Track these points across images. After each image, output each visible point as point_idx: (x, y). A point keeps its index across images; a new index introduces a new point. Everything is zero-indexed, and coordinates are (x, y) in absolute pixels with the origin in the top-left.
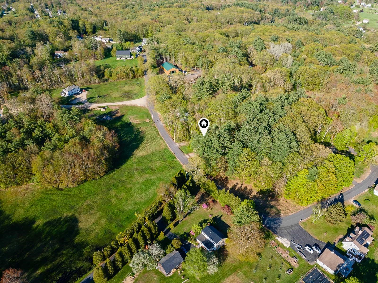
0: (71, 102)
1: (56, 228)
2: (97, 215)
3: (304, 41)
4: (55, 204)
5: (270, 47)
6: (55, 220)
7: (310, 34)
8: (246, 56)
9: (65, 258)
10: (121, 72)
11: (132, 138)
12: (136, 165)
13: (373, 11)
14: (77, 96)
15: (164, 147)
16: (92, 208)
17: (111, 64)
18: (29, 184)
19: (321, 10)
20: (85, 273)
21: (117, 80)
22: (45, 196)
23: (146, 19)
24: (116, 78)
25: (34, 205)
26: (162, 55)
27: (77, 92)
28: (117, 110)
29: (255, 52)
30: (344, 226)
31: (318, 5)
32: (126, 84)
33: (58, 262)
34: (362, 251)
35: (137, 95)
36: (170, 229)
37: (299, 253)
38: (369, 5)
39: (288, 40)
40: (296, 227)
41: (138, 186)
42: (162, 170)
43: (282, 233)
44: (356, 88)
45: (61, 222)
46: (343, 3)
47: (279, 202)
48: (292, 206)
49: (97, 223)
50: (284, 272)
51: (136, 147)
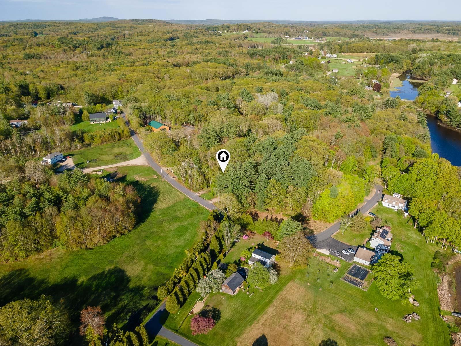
0: (58, 170)
1: (103, 281)
2: (142, 263)
3: (287, 90)
4: (91, 262)
5: (258, 97)
6: (98, 275)
7: (291, 84)
8: (237, 107)
9: (126, 301)
10: (105, 134)
11: (146, 195)
12: (162, 217)
13: (339, 61)
14: (63, 164)
15: (183, 197)
16: (133, 259)
17: (86, 129)
18: (51, 250)
19: (291, 63)
20: (154, 308)
21: (101, 144)
22: (75, 257)
23: (111, 79)
24: (100, 142)
25: (67, 266)
26: (146, 114)
27: (60, 159)
28: (116, 172)
29: (244, 103)
30: (368, 232)
31: (287, 59)
32: (113, 146)
33: (122, 306)
34: (386, 244)
35: (132, 156)
36: (220, 260)
37: (338, 256)
38: (335, 55)
39: (272, 90)
40: (330, 240)
41: (172, 233)
42: (190, 216)
43: (320, 246)
44: (346, 125)
45: (106, 275)
46: (309, 56)
47: (309, 224)
48: (321, 226)
49: (145, 269)
50: (332, 272)
51: (155, 201)
